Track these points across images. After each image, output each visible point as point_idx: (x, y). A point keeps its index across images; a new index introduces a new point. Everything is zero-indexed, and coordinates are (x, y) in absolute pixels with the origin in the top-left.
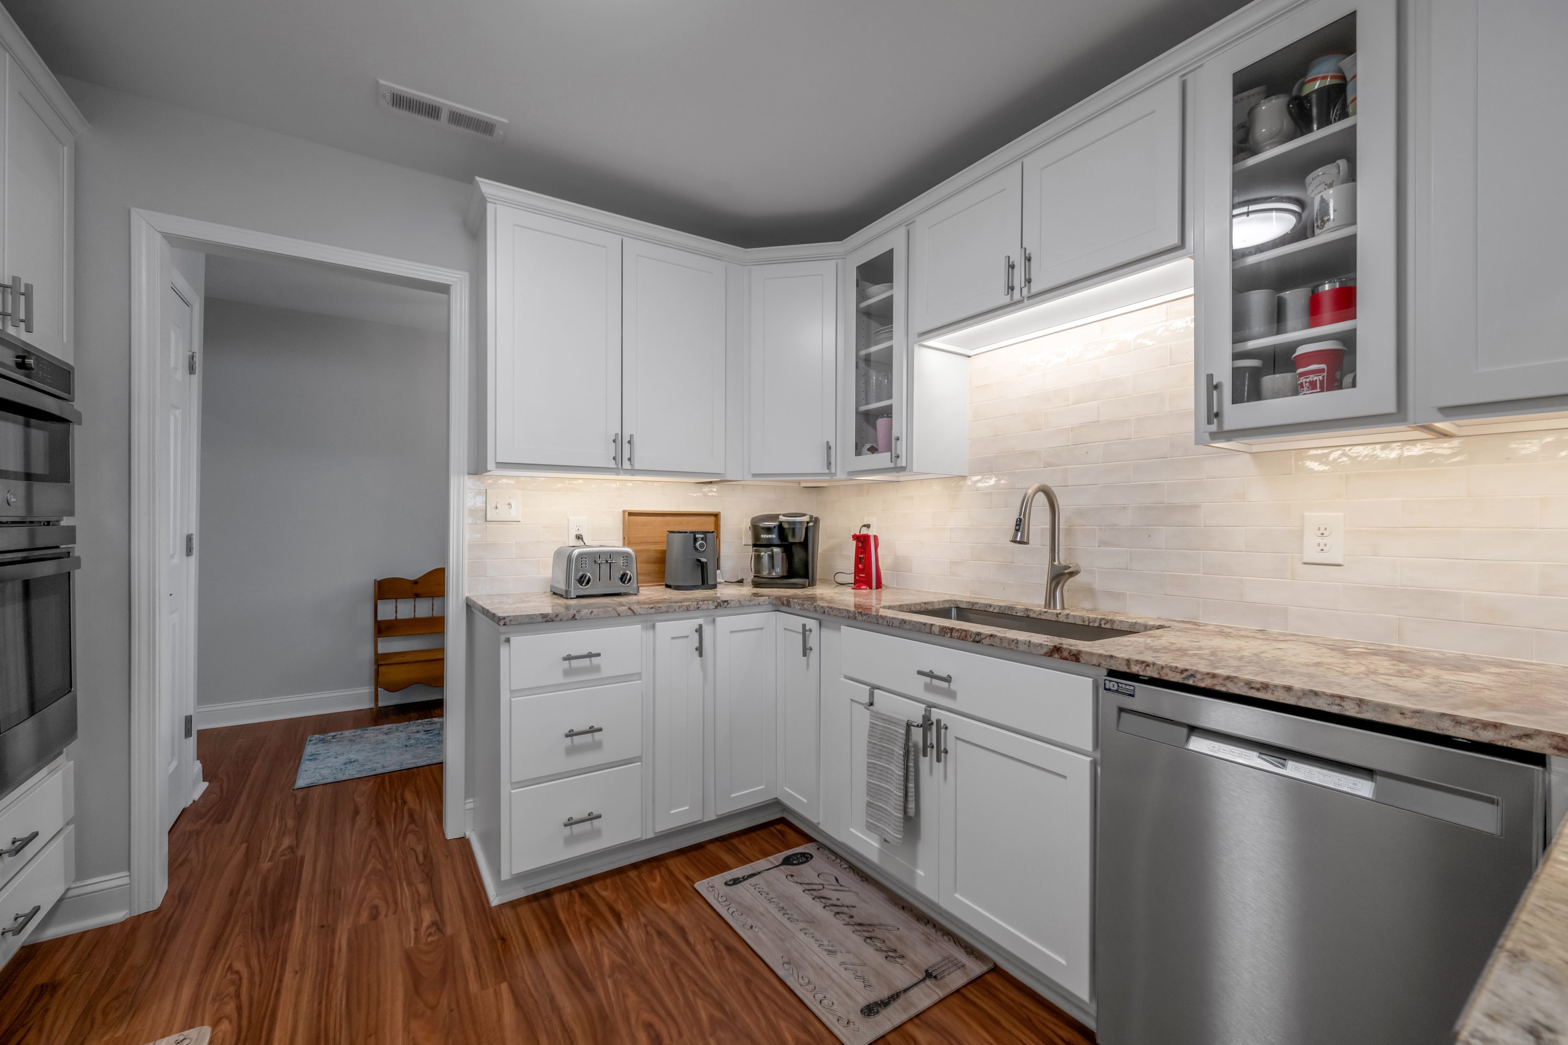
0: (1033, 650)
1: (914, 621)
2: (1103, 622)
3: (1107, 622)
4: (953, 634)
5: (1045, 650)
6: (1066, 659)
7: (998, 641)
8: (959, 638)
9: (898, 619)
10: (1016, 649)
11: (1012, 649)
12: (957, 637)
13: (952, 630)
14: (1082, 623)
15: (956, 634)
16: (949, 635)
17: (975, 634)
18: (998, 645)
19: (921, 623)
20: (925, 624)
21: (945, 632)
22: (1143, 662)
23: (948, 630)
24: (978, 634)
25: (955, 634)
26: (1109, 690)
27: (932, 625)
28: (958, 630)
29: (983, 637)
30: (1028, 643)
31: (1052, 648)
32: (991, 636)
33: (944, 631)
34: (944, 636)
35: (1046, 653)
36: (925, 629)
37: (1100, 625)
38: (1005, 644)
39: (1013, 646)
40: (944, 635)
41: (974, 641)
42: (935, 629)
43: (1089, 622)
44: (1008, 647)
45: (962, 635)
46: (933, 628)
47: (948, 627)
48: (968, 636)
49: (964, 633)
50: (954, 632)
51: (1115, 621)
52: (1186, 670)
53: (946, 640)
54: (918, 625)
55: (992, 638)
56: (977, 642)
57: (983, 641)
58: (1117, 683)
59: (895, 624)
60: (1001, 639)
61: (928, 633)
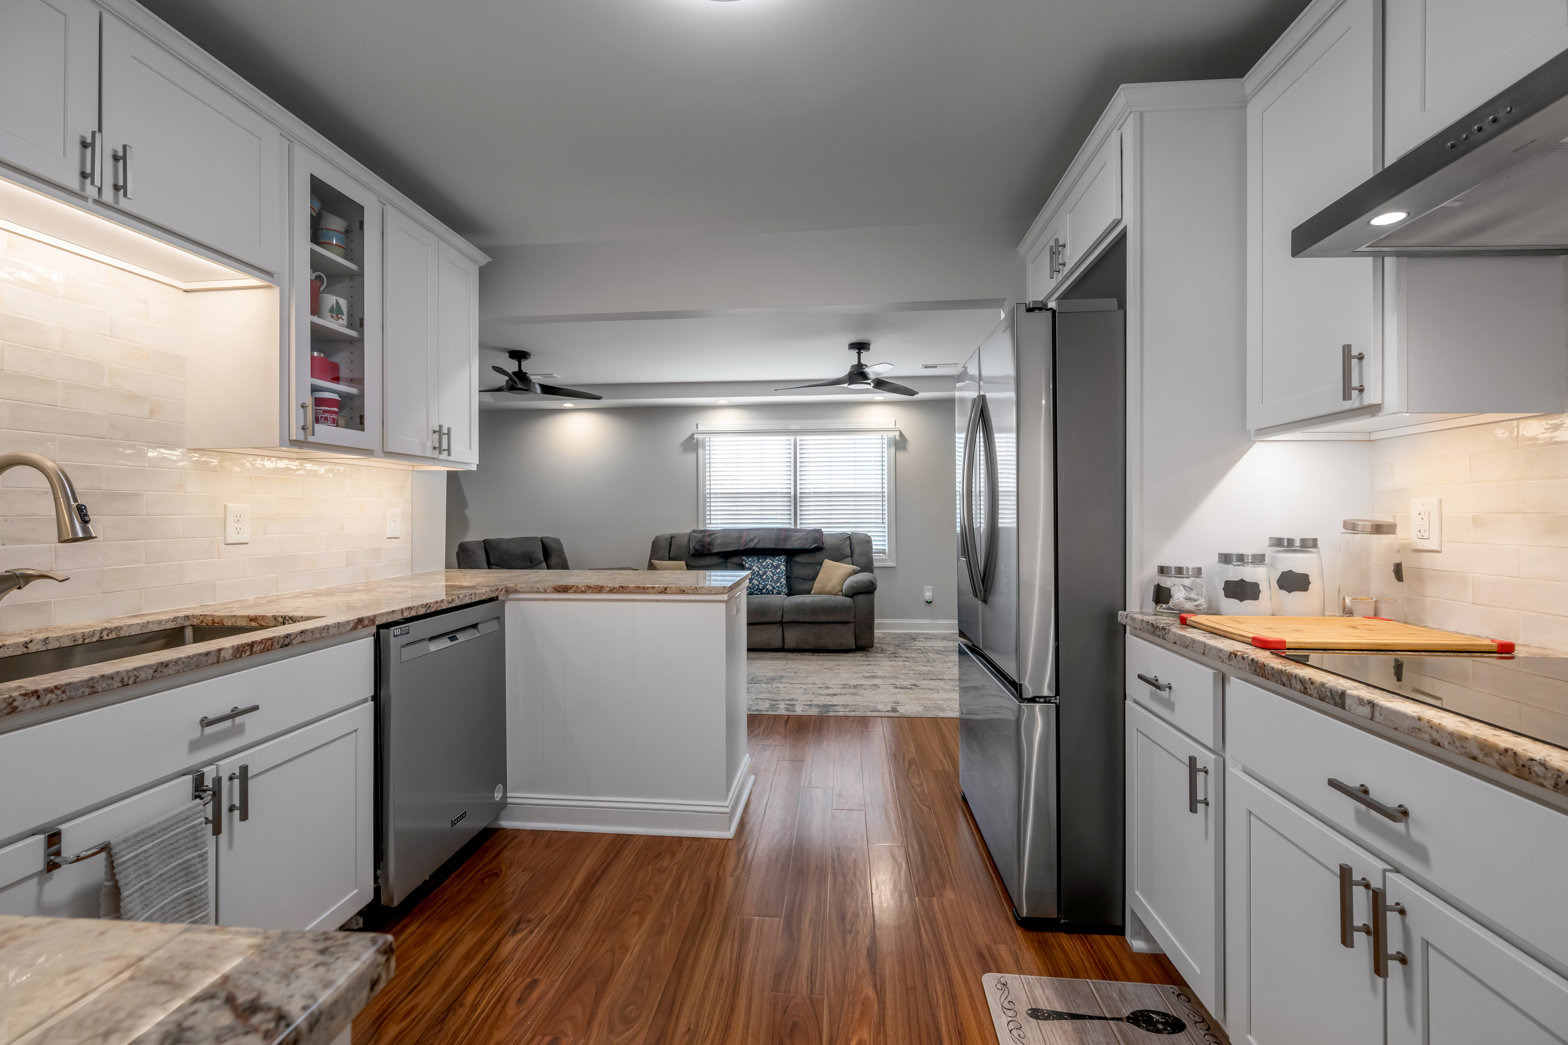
0: (342, 630)
1: (185, 658)
2: (105, 633)
3: (111, 631)
4: (254, 650)
5: (352, 625)
6: (367, 626)
7: (310, 634)
8: (261, 651)
9: (150, 666)
10: (327, 635)
11: (323, 637)
12: (260, 650)
13: (252, 645)
14: (72, 644)
15: (259, 648)
16: (248, 653)
17: (283, 638)
18: (309, 639)
19: (200, 655)
20: (207, 654)
21: (243, 651)
22: (409, 608)
23: (246, 647)
24: (287, 636)
25: (257, 648)
26: (397, 636)
27: (220, 650)
28: (261, 642)
29: (292, 637)
30: (337, 625)
31: (356, 621)
32: (302, 632)
33: (239, 651)
34: (241, 657)
35: (352, 628)
36: (207, 661)
37: (101, 637)
38: (317, 635)
39: (324, 635)
40: (241, 655)
41: (282, 647)
42: (224, 654)
43: (84, 639)
44: (320, 636)
45: (267, 645)
46: (222, 654)
47: (246, 643)
48: (275, 643)
49: (269, 642)
50: (255, 646)
51: (121, 628)
52: (427, 604)
53: (246, 660)
54: (195, 659)
55: (303, 634)
56: (287, 645)
57: (294, 641)
58: (400, 628)
59: (143, 676)
60: (313, 631)
61: (213, 664)
